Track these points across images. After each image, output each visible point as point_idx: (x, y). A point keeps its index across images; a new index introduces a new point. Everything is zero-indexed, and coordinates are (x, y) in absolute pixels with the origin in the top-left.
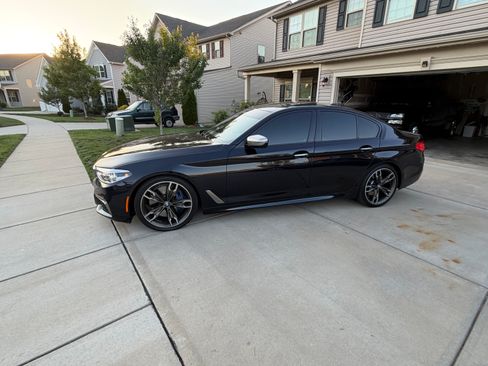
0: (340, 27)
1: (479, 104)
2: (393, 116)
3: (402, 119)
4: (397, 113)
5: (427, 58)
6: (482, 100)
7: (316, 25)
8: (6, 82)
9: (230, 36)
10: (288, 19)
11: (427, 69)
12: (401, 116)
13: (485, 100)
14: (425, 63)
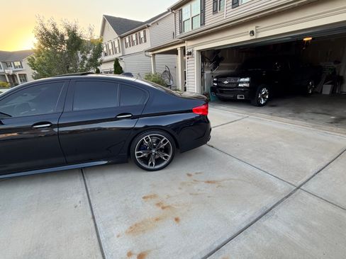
0: (215, 11)
1: (335, 66)
2: (242, 80)
3: (249, 82)
4: (245, 77)
5: (252, 28)
6: (338, 62)
7: (199, 12)
8: (19, 69)
9: (149, 26)
10: (181, 10)
11: (254, 37)
12: (247, 79)
13: (339, 62)
14: (252, 33)
